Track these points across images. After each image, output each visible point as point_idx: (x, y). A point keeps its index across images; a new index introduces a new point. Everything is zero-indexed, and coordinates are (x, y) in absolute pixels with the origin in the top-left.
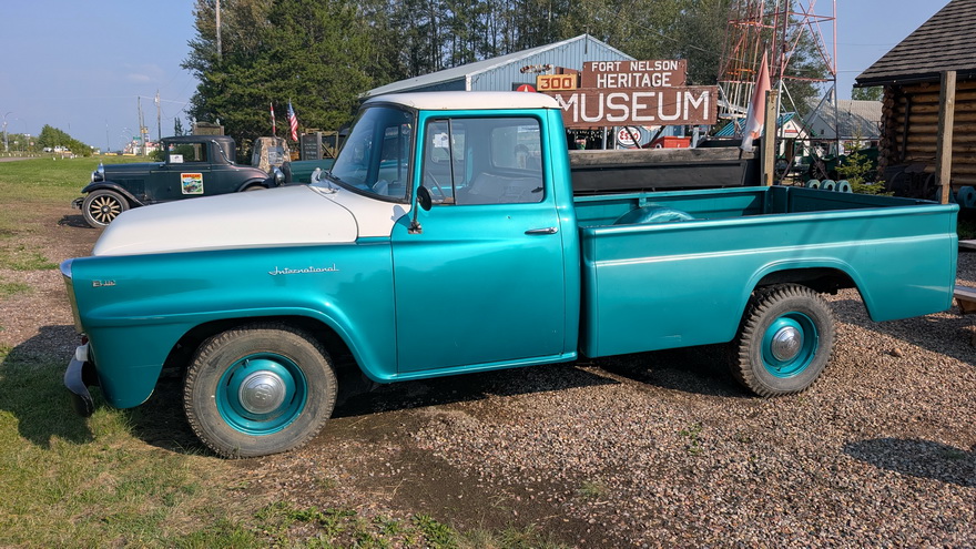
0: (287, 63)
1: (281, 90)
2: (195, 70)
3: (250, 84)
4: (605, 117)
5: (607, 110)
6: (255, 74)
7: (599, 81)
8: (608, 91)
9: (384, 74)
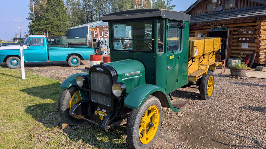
0: (49, 21)
1: (47, 27)
2: (30, 20)
3: (40, 26)
4: (103, 36)
5: (104, 35)
6: (41, 24)
7: (102, 29)
8: (104, 31)
9: (78, 23)
